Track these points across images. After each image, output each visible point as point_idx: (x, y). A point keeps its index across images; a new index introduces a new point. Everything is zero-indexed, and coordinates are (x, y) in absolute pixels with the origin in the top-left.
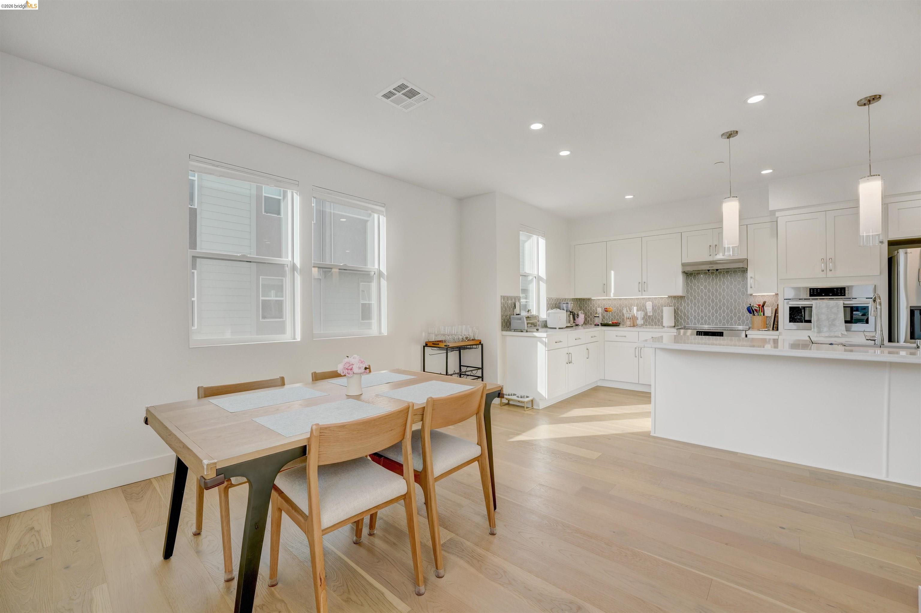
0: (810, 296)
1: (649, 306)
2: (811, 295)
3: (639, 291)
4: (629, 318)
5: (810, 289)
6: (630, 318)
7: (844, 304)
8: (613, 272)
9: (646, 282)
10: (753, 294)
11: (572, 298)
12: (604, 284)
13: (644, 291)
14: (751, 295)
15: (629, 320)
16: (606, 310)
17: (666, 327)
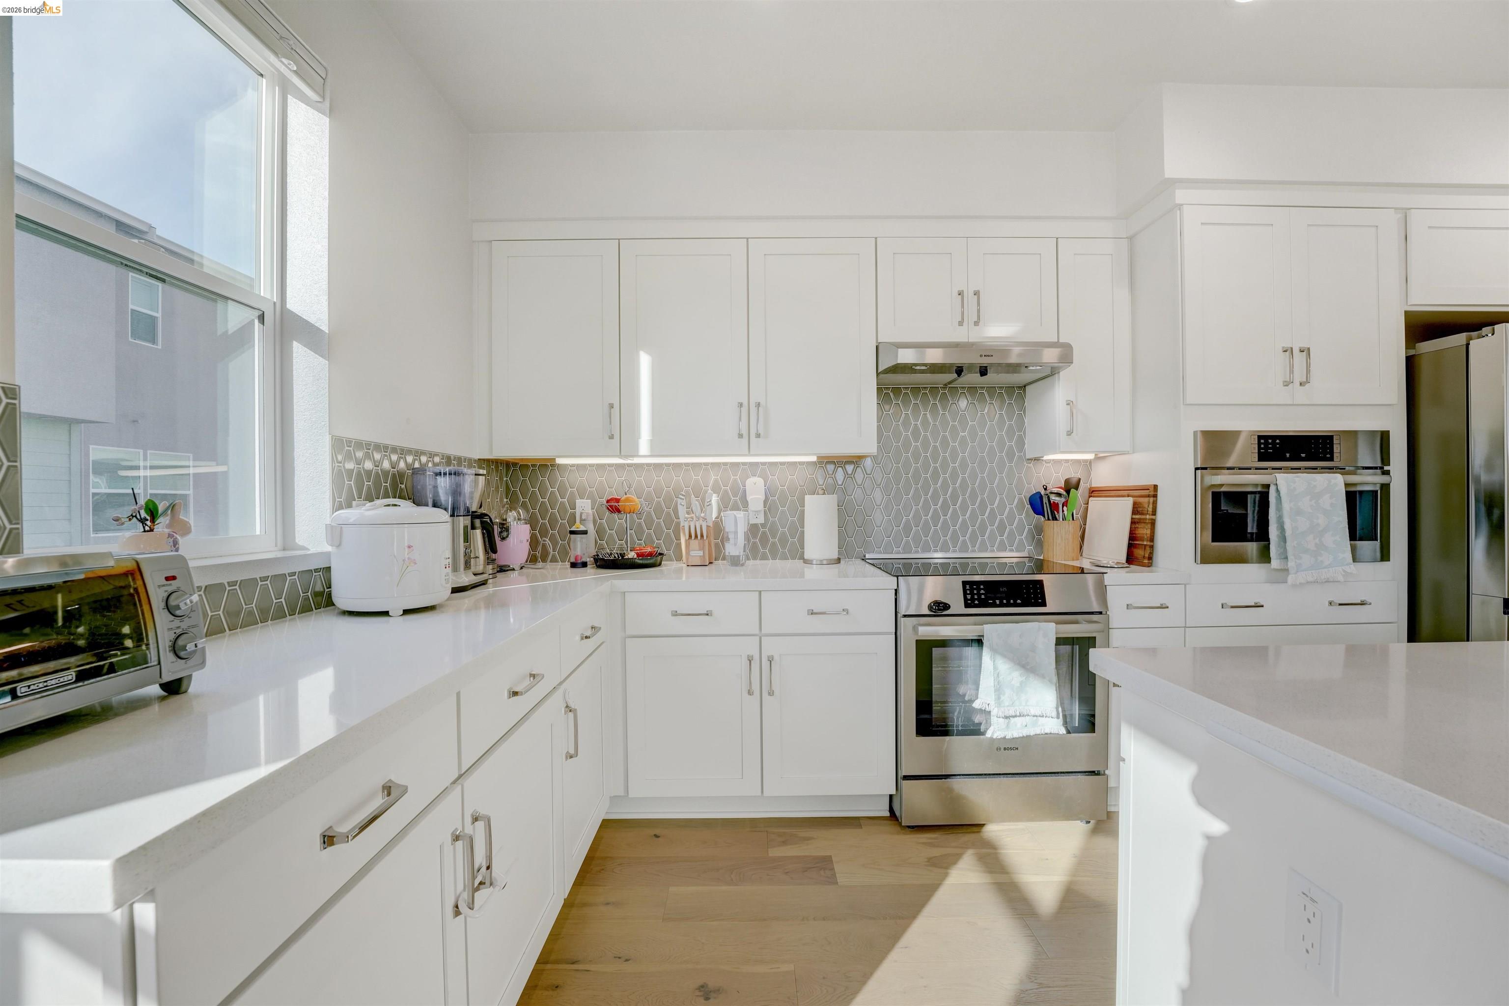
0: (1260, 460)
1: (755, 490)
2: (1262, 457)
3: (741, 436)
4: (696, 537)
5: (1260, 437)
6: (699, 537)
7: (1346, 485)
8: (645, 361)
9: (763, 403)
10: (1045, 458)
11: (477, 457)
12: (611, 406)
13: (758, 436)
14: (1037, 459)
15: (696, 542)
16: (614, 506)
17: (814, 563)
